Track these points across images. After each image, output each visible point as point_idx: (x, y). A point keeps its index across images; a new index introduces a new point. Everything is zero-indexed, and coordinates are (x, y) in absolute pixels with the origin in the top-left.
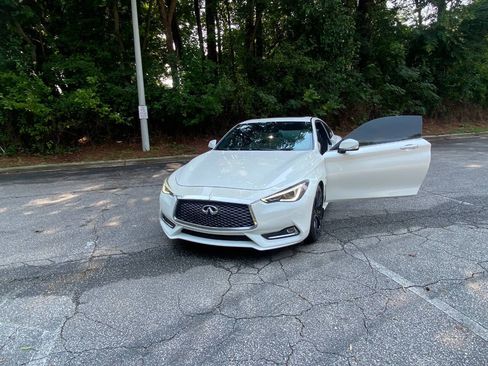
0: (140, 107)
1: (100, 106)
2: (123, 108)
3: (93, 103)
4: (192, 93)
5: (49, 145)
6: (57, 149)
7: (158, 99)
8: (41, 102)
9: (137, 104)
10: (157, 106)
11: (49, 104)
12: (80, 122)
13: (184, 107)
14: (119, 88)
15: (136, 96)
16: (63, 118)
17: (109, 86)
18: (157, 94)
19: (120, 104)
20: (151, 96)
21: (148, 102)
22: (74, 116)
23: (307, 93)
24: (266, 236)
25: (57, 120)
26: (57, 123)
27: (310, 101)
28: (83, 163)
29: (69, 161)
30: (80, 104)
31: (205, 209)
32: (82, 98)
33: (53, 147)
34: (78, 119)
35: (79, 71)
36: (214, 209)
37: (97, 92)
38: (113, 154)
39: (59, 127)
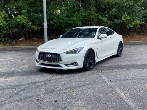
0: (44, 23)
1: (28, 23)
2: (37, 23)
3: (25, 21)
4: (67, 16)
5: (6, 39)
6: (9, 41)
7: (52, 19)
8: (4, 21)
9: (43, 22)
10: (52, 22)
11: (7, 22)
12: (19, 29)
13: (64, 23)
14: (37, 15)
15: (43, 18)
16: (13, 28)
17: (32, 14)
18: (52, 17)
19: (37, 22)
20: (50, 18)
21: (48, 21)
22: (17, 27)
23: (123, 16)
24: (66, 65)
25: (10, 28)
26: (10, 30)
27: (125, 20)
28: (19, 47)
29: (13, 46)
30: (19, 22)
31: (47, 55)
32: (20, 19)
33: (8, 40)
34: (18, 28)
35: (20, 8)
36: (49, 55)
37: (27, 16)
38: (31, 43)
39: (11, 31)
